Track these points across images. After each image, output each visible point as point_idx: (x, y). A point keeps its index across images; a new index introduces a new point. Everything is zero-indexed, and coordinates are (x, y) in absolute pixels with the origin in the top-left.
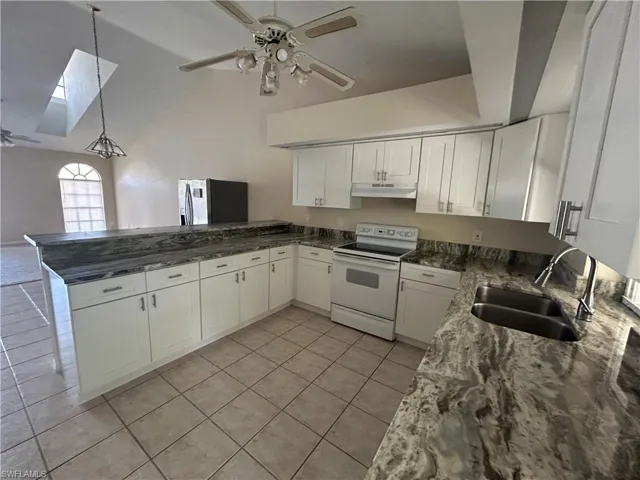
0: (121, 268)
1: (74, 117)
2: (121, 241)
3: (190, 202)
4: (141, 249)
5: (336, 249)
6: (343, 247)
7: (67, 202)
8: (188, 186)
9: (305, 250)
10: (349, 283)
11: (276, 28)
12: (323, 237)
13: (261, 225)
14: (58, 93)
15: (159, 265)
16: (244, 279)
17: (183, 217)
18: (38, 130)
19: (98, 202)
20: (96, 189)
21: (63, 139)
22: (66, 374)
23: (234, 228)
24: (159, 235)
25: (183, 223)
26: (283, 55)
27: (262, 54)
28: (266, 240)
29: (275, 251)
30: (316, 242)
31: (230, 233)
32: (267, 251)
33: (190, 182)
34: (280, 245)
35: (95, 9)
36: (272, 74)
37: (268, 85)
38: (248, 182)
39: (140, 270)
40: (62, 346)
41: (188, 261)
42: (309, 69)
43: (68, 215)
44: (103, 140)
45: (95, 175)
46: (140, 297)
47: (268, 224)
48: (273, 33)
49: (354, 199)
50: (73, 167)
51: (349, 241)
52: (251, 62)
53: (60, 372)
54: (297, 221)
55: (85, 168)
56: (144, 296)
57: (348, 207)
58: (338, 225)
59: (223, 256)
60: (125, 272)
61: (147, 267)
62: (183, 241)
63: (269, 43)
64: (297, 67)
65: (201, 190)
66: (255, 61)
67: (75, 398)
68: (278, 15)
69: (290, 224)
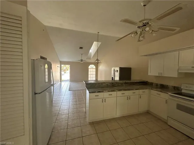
0: (99, 91)
1: (92, 55)
2: (99, 83)
3: (114, 74)
4: (103, 86)
5: (170, 94)
6: (174, 93)
7: (89, 73)
8: (114, 69)
9: (154, 92)
10: (178, 110)
11: (145, 22)
12: (163, 88)
13: (136, 81)
14: (90, 51)
15: (107, 91)
16: (130, 99)
17: (112, 77)
18: (87, 59)
19: (94, 73)
20: (94, 70)
21: (90, 60)
22: (87, 113)
23: (127, 82)
24: (107, 83)
25: (112, 79)
26: (147, 29)
27: (139, 31)
28: (138, 87)
29: (141, 91)
30: (159, 90)
31: (126, 83)
32: (138, 90)
33: (115, 68)
34: (143, 89)
35: (98, 33)
36: (143, 35)
37: (141, 39)
38: (131, 67)
39: (103, 92)
40: (87, 106)
41: (114, 91)
42: (158, 30)
43: (89, 76)
44: (97, 60)
45: (94, 67)
46: (102, 99)
47: (138, 81)
48: (144, 24)
49: (180, 74)
50: (91, 65)
51: (177, 91)
52: (136, 34)
53: (86, 112)
54: (150, 81)
55: (93, 66)
56: (103, 99)
57: (176, 76)
58: (171, 84)
59: (124, 91)
60: (99, 92)
61: (104, 91)
62: (113, 85)
63: (142, 27)
64: (153, 31)
65: (118, 70)
66: (137, 33)
67: (88, 120)
68: (145, 18)
69: (147, 81)
